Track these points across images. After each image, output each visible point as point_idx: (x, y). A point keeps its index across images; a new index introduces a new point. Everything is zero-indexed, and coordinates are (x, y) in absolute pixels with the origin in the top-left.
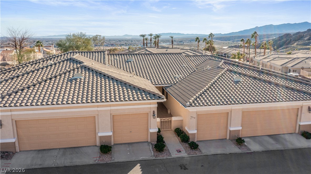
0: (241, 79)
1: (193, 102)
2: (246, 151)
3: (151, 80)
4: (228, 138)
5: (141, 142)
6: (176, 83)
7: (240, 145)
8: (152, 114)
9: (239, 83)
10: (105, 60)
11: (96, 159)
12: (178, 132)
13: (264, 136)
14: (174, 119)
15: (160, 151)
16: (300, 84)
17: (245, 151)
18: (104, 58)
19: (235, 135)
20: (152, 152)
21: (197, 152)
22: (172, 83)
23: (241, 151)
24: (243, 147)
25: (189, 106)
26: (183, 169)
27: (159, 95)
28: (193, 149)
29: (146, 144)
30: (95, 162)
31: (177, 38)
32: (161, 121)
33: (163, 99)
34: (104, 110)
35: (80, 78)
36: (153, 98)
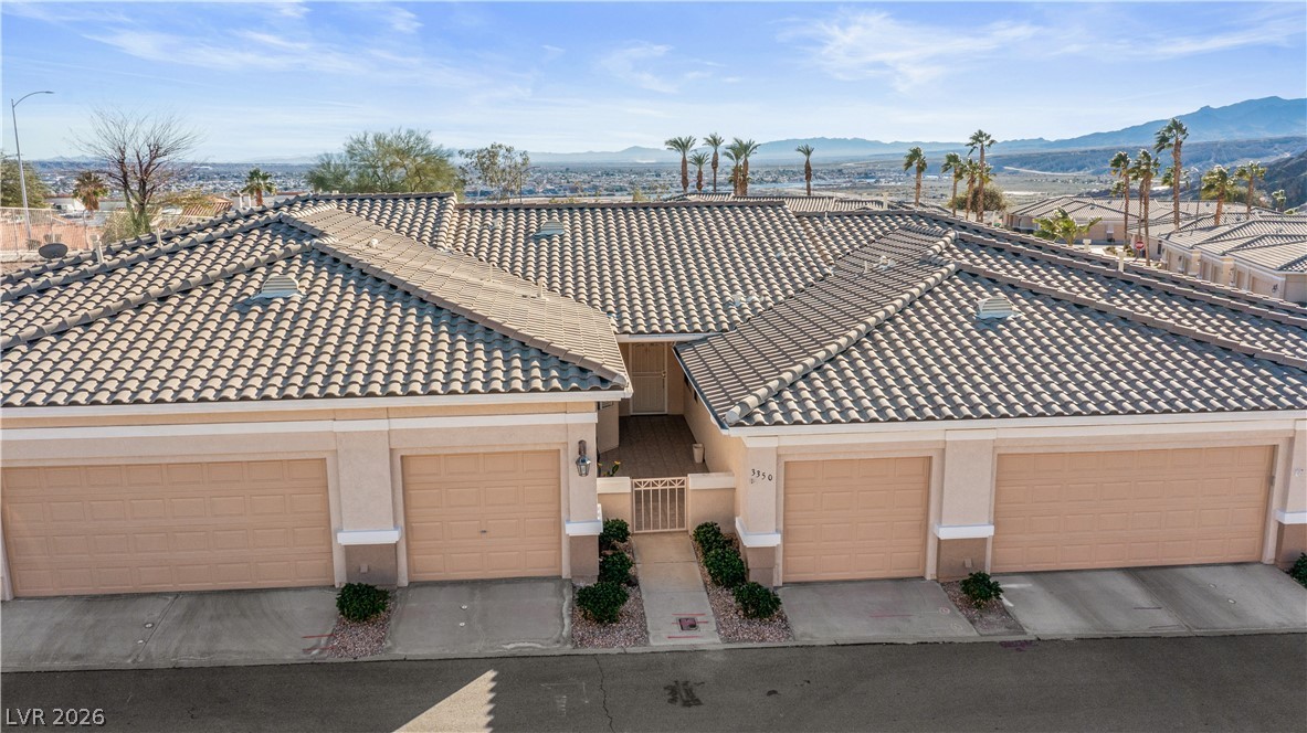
0: (1013, 312)
1: (763, 406)
2: (1002, 634)
3: (620, 313)
4: (930, 573)
5: (530, 579)
6: (725, 326)
7: (978, 606)
8: (573, 454)
9: (1001, 326)
10: (438, 232)
11: (313, 642)
12: (707, 540)
13: (1105, 573)
14: (694, 482)
15: (600, 621)
16: (1296, 337)
17: (997, 632)
18: (439, 221)
19: (964, 564)
20: (567, 621)
21: (767, 631)
22: (712, 326)
23: (975, 633)
24: (992, 618)
25: (739, 424)
26: (679, 702)
27: (605, 369)
28: (752, 616)
29: (551, 586)
30: (304, 656)
31: (852, 161)
32: (638, 494)
33: (617, 387)
34: (361, 432)
35: (285, 299)
36: (574, 385)
